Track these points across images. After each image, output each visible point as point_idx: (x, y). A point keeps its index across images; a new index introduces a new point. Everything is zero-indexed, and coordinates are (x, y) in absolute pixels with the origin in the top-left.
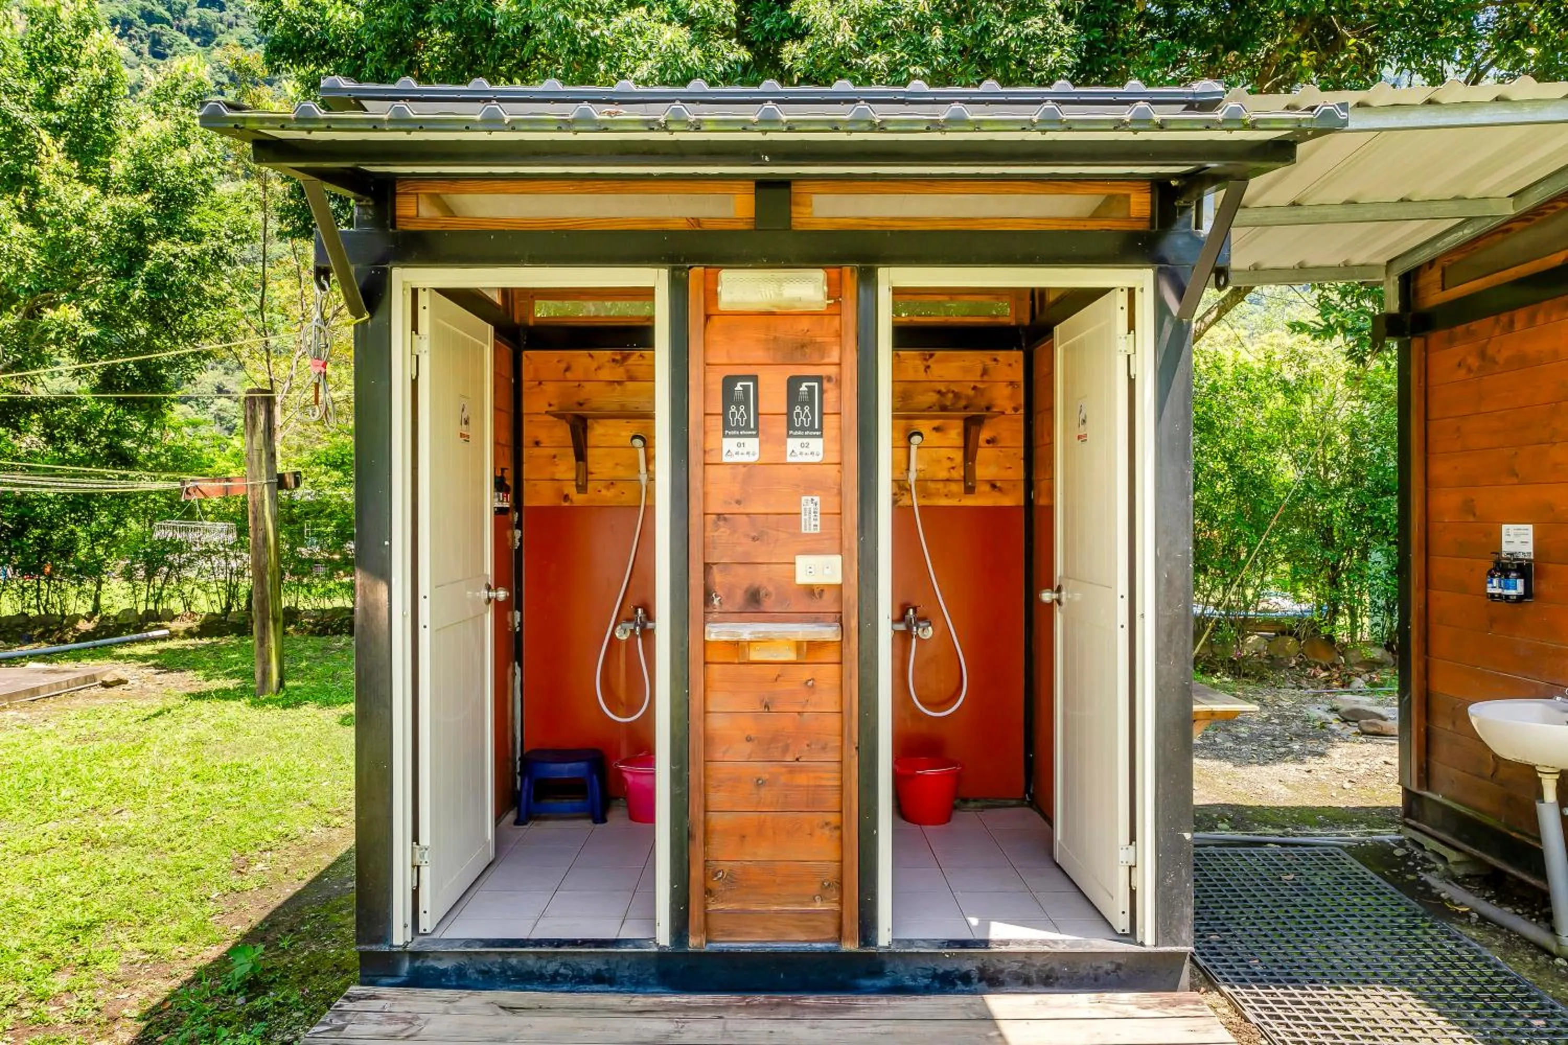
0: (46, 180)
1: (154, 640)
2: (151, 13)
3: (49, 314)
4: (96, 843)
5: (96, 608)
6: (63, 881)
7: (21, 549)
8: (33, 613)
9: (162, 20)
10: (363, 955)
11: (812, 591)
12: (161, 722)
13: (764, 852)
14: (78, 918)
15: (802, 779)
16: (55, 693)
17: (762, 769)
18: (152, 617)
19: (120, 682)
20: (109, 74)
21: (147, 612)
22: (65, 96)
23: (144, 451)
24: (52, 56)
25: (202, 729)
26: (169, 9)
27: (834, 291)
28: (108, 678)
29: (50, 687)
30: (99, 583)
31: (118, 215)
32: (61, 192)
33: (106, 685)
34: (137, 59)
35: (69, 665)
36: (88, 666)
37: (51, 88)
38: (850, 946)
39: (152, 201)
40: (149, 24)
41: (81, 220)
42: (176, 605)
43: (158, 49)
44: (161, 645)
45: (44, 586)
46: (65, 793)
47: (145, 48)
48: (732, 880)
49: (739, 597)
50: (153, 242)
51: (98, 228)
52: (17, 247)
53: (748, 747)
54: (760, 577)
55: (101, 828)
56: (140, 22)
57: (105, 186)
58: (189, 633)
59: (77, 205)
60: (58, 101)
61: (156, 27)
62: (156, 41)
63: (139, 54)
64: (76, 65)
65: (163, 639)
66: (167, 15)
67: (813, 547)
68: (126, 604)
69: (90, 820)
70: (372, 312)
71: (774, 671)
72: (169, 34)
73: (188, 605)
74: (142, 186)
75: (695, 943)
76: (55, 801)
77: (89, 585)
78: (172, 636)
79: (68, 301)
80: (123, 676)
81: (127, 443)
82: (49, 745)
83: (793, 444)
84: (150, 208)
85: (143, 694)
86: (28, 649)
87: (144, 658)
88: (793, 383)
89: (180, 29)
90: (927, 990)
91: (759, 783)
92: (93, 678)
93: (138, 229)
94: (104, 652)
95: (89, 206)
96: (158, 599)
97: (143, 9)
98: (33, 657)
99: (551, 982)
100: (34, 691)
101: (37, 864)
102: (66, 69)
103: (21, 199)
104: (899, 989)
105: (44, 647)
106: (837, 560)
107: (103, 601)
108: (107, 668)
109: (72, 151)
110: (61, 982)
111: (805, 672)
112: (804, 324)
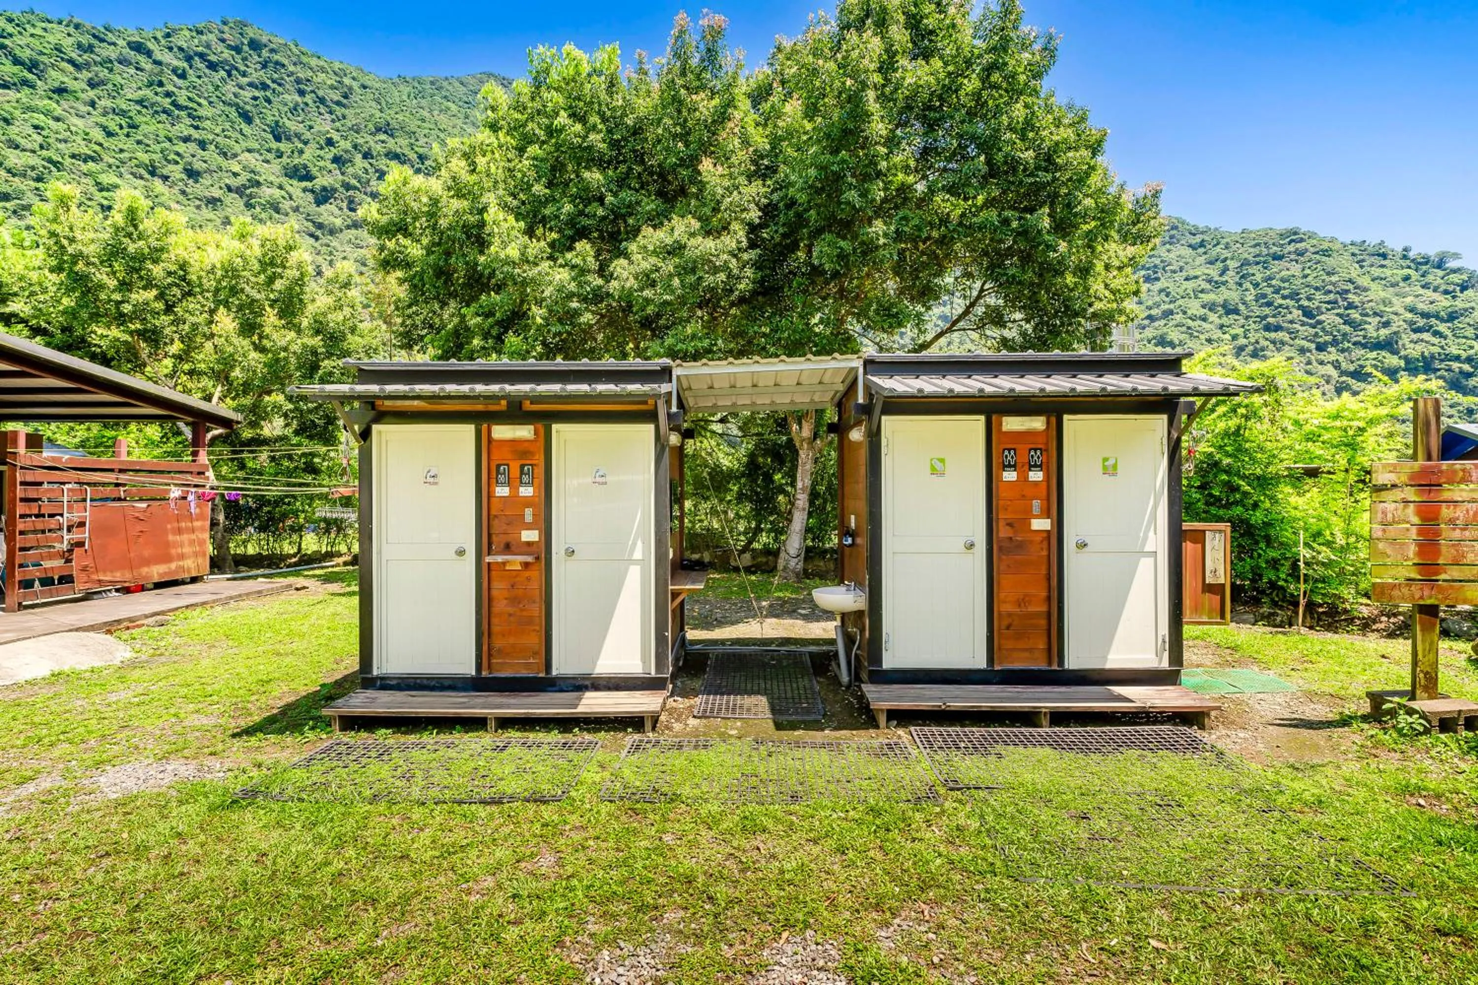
0: (267, 330)
1: (327, 567)
2: (348, 184)
3: (267, 398)
4: (278, 654)
5: (300, 549)
6: (262, 667)
7: (258, 517)
8: (265, 553)
9: (356, 188)
10: (363, 679)
11: (529, 544)
12: (319, 606)
13: (512, 640)
14: (264, 678)
15: (525, 613)
16: (272, 592)
17: (511, 610)
18: (329, 555)
19: (304, 588)
20: (301, 274)
21: (327, 552)
22: (279, 285)
23: (326, 464)
24: (272, 264)
25: (340, 609)
26: (359, 181)
27: (536, 433)
28: (299, 586)
29: (268, 590)
30: (301, 537)
31: (304, 346)
32: (275, 336)
33: (297, 589)
34: (339, 212)
35: (282, 579)
36: (291, 580)
37: (271, 280)
38: (542, 675)
39: (322, 340)
40: (347, 191)
41: (285, 349)
42: (343, 548)
43: (353, 206)
44: (330, 570)
45: (271, 539)
46: (268, 635)
47: (344, 205)
48: (500, 651)
49: (502, 546)
50: (323, 361)
51: (295, 353)
52: (253, 363)
53: (505, 602)
54: (509, 538)
55: (281, 649)
56: (341, 189)
57: (299, 331)
58: (346, 564)
59: (283, 343)
60: (274, 287)
61: (351, 193)
62: (351, 201)
63: (341, 209)
64: (284, 267)
65: (333, 566)
66: (358, 185)
67: (529, 527)
68: (315, 548)
69: (278, 646)
70: (365, 440)
71: (514, 573)
72: (359, 196)
73: (349, 549)
74: (318, 332)
75: (484, 674)
76: (262, 638)
77: (295, 537)
78: (338, 565)
79: (278, 390)
80: (306, 585)
81: (316, 460)
82: (263, 616)
83: (522, 489)
84: (321, 343)
85: (316, 593)
86: (259, 572)
87: (319, 576)
88: (522, 467)
89: (366, 194)
90: (572, 691)
91: (510, 615)
92: (291, 586)
93: (314, 353)
94: (297, 574)
95: (289, 342)
96: (333, 544)
97: (343, 181)
98: (264, 576)
99: (432, 689)
100: (260, 592)
101: (252, 661)
102: (279, 270)
103: (255, 338)
104: (561, 691)
105: (267, 571)
106: (536, 532)
107: (303, 546)
108: (300, 581)
109: (281, 315)
110: (253, 698)
111: (527, 574)
112: (526, 444)
